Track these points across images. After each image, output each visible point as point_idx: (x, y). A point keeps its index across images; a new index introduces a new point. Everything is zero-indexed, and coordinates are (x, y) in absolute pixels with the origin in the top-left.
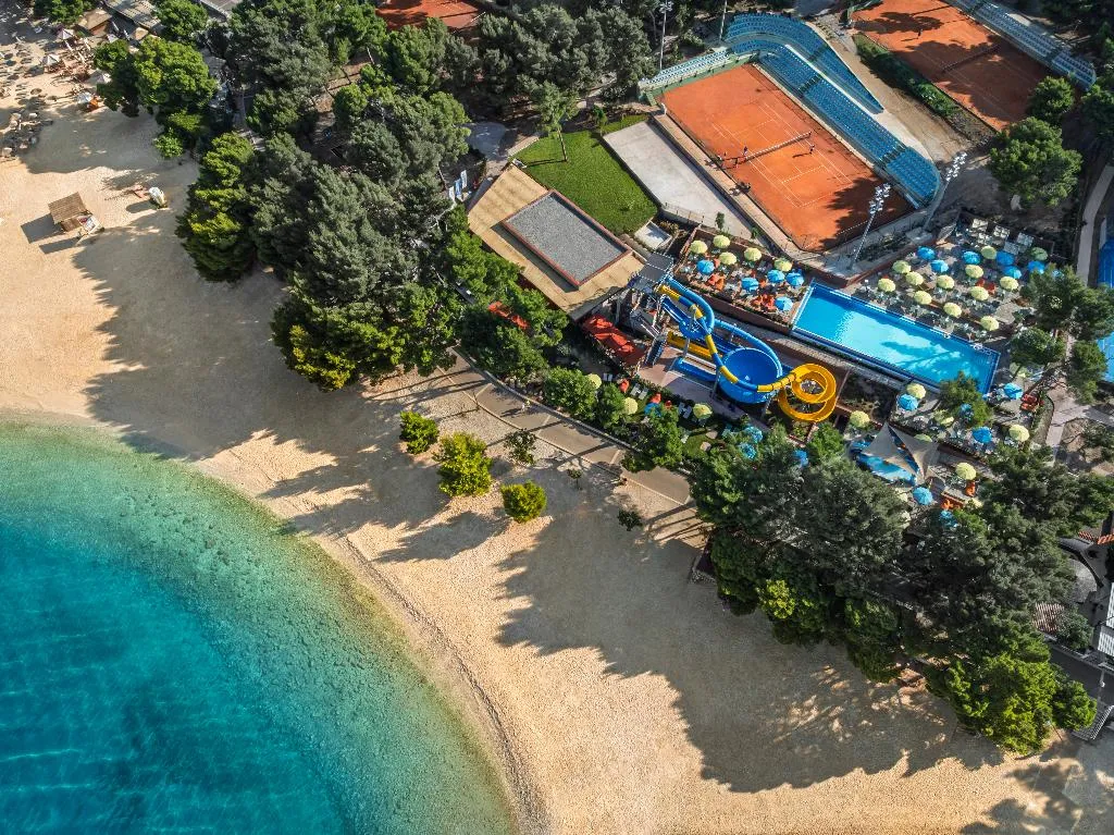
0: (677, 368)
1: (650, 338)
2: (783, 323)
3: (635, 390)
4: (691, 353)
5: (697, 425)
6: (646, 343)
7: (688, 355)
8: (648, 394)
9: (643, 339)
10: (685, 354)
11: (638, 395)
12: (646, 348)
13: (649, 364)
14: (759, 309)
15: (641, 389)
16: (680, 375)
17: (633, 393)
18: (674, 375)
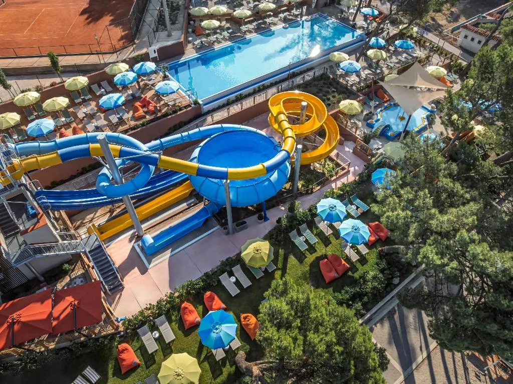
0: (153, 252)
1: (75, 258)
2: (186, 107)
3: (149, 340)
4: (144, 221)
5: (269, 275)
6: (79, 271)
7: (144, 226)
8: (170, 321)
9: (66, 273)
10: (139, 229)
11: (160, 340)
12: (86, 276)
13: (117, 288)
14: (148, 117)
15: (154, 328)
16: (167, 254)
17: (152, 347)
18: (160, 264)
